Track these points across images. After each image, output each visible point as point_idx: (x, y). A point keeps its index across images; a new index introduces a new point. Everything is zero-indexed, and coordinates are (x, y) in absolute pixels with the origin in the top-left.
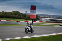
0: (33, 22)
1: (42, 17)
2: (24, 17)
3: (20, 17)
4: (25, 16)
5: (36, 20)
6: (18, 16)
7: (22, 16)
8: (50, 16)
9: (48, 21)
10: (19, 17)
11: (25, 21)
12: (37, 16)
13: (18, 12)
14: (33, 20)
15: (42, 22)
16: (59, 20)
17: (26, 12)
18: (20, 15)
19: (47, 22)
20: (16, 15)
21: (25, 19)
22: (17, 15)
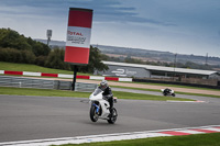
0: (78, 81)
1: (118, 60)
2: (41, 58)
3: (24, 56)
4: (43, 54)
5: (92, 73)
6: (13, 50)
7: (29, 53)
8: (148, 54)
9: (141, 77)
10: (18, 55)
11: (43, 75)
12: (94, 52)
13: (12, 35)
14: (76, 69)
15: (116, 79)
16: (189, 75)
17: (50, 33)
18: (24, 47)
19: (135, 80)
20: (6, 46)
21: (42, 64)
22: (10, 46)
